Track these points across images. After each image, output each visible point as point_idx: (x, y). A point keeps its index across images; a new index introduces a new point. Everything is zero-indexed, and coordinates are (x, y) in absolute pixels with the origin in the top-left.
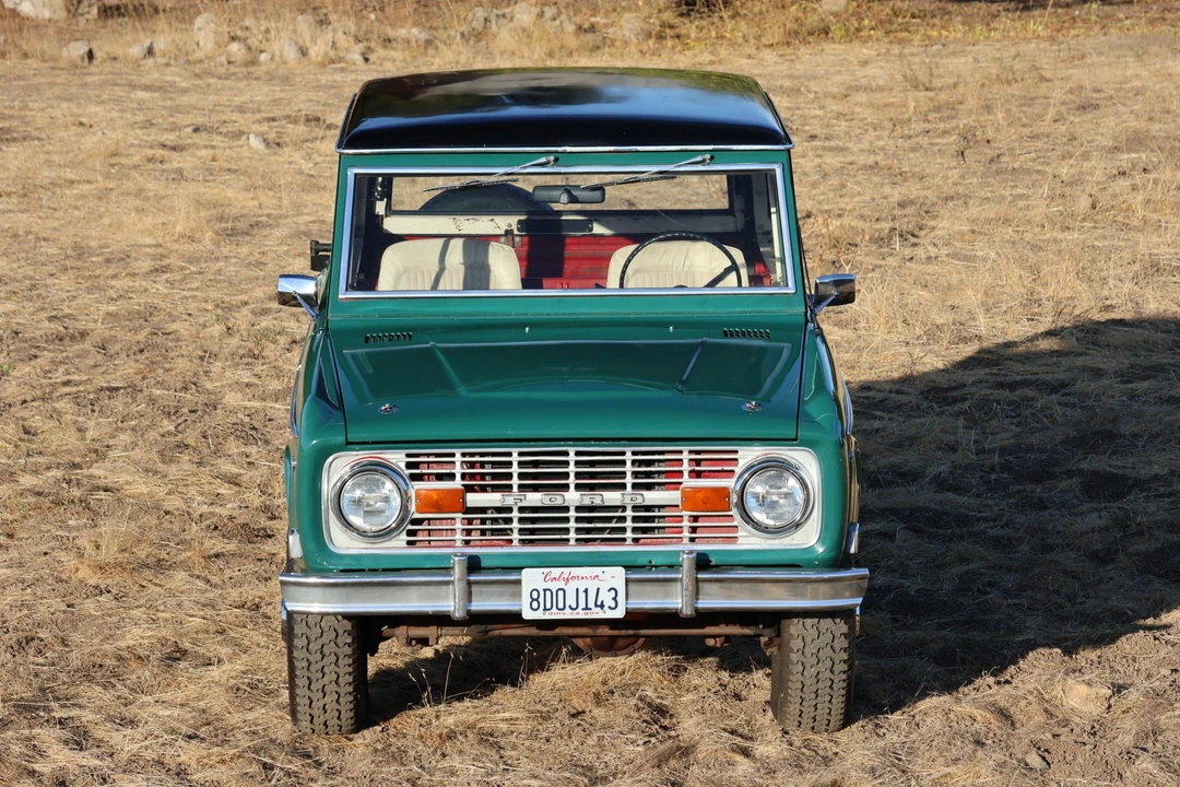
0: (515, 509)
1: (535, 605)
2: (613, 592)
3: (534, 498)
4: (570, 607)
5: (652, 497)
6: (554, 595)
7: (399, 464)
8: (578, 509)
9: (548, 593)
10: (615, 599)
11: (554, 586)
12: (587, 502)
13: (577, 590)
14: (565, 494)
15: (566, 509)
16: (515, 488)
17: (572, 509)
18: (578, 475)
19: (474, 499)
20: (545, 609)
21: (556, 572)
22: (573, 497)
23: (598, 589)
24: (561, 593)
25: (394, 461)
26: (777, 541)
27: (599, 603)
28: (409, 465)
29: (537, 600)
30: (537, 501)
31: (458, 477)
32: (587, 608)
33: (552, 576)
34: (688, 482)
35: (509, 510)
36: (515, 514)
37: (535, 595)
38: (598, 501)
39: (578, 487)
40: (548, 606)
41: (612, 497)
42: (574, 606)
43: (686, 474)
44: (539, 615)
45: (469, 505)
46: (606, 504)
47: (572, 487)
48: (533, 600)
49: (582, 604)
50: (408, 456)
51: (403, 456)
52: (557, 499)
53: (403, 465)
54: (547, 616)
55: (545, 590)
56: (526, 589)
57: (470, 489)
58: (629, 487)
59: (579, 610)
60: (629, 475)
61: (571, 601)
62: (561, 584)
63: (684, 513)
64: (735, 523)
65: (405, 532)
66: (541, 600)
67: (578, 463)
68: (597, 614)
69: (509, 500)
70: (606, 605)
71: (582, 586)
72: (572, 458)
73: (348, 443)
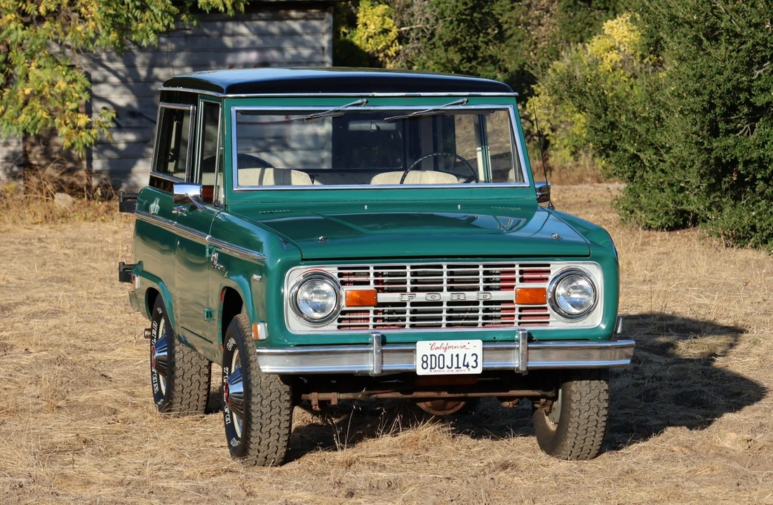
1: (425, 365)
2: (475, 356)
4: (447, 366)
5: (496, 295)
6: (437, 359)
10: (476, 361)
11: (437, 353)
14: (441, 293)
15: (441, 304)
19: (382, 297)
20: (431, 368)
21: (438, 343)
22: (446, 296)
24: (441, 357)
25: (330, 272)
26: (574, 324)
27: (466, 364)
28: (340, 275)
30: (422, 298)
32: (458, 367)
33: (436, 346)
34: (518, 285)
36: (408, 307)
37: (425, 359)
40: (433, 366)
42: (450, 366)
43: (517, 280)
44: (427, 372)
45: (379, 301)
48: (424, 362)
49: (455, 365)
50: (339, 269)
51: (336, 269)
52: (436, 297)
53: (336, 275)
55: (431, 356)
59: (453, 368)
61: (448, 363)
62: (442, 352)
64: (548, 312)
65: (336, 320)
66: (429, 362)
69: (406, 298)
70: (470, 365)
71: (455, 352)
72: (445, 270)
73: (303, 260)
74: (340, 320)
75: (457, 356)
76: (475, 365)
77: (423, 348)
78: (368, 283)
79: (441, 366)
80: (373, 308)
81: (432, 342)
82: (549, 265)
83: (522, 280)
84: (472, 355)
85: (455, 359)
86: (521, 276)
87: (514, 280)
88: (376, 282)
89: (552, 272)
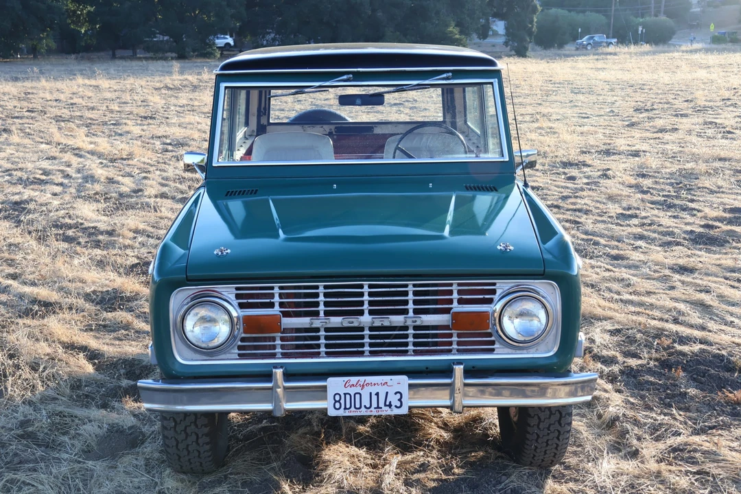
0: (322, 329)
1: (337, 405)
3: (336, 321)
4: (365, 406)
7: (230, 296)
8: (371, 329)
9: (348, 396)
11: (352, 391)
12: (377, 323)
13: (371, 393)
16: (322, 314)
17: (366, 329)
18: (371, 303)
20: (345, 408)
21: (354, 379)
22: (366, 319)
23: (387, 393)
24: (358, 396)
27: (388, 403)
29: (339, 401)
30: (337, 323)
31: (277, 305)
32: (378, 407)
33: (351, 383)
35: (317, 330)
37: (337, 398)
38: (386, 323)
39: (371, 313)
40: (348, 406)
41: (397, 320)
42: (368, 406)
44: (341, 413)
46: (393, 325)
47: (366, 312)
48: (336, 401)
49: (374, 404)
50: (237, 289)
52: (355, 321)
54: (347, 413)
55: (345, 394)
56: (330, 394)
57: (286, 314)
58: (411, 311)
59: (372, 409)
60: (411, 302)
61: (366, 402)
62: (358, 389)
63: (453, 331)
65: (236, 347)
67: (370, 294)
68: (386, 412)
69: (317, 323)
71: (374, 390)
72: (366, 290)
74: (240, 348)
75: (377, 394)
76: (399, 405)
77: (335, 385)
78: (271, 305)
79: (358, 406)
80: (280, 334)
81: (346, 379)
82: (494, 284)
83: (460, 302)
84: (396, 393)
85: (374, 398)
86: (458, 297)
87: (451, 302)
88: (281, 305)
89: (499, 292)
